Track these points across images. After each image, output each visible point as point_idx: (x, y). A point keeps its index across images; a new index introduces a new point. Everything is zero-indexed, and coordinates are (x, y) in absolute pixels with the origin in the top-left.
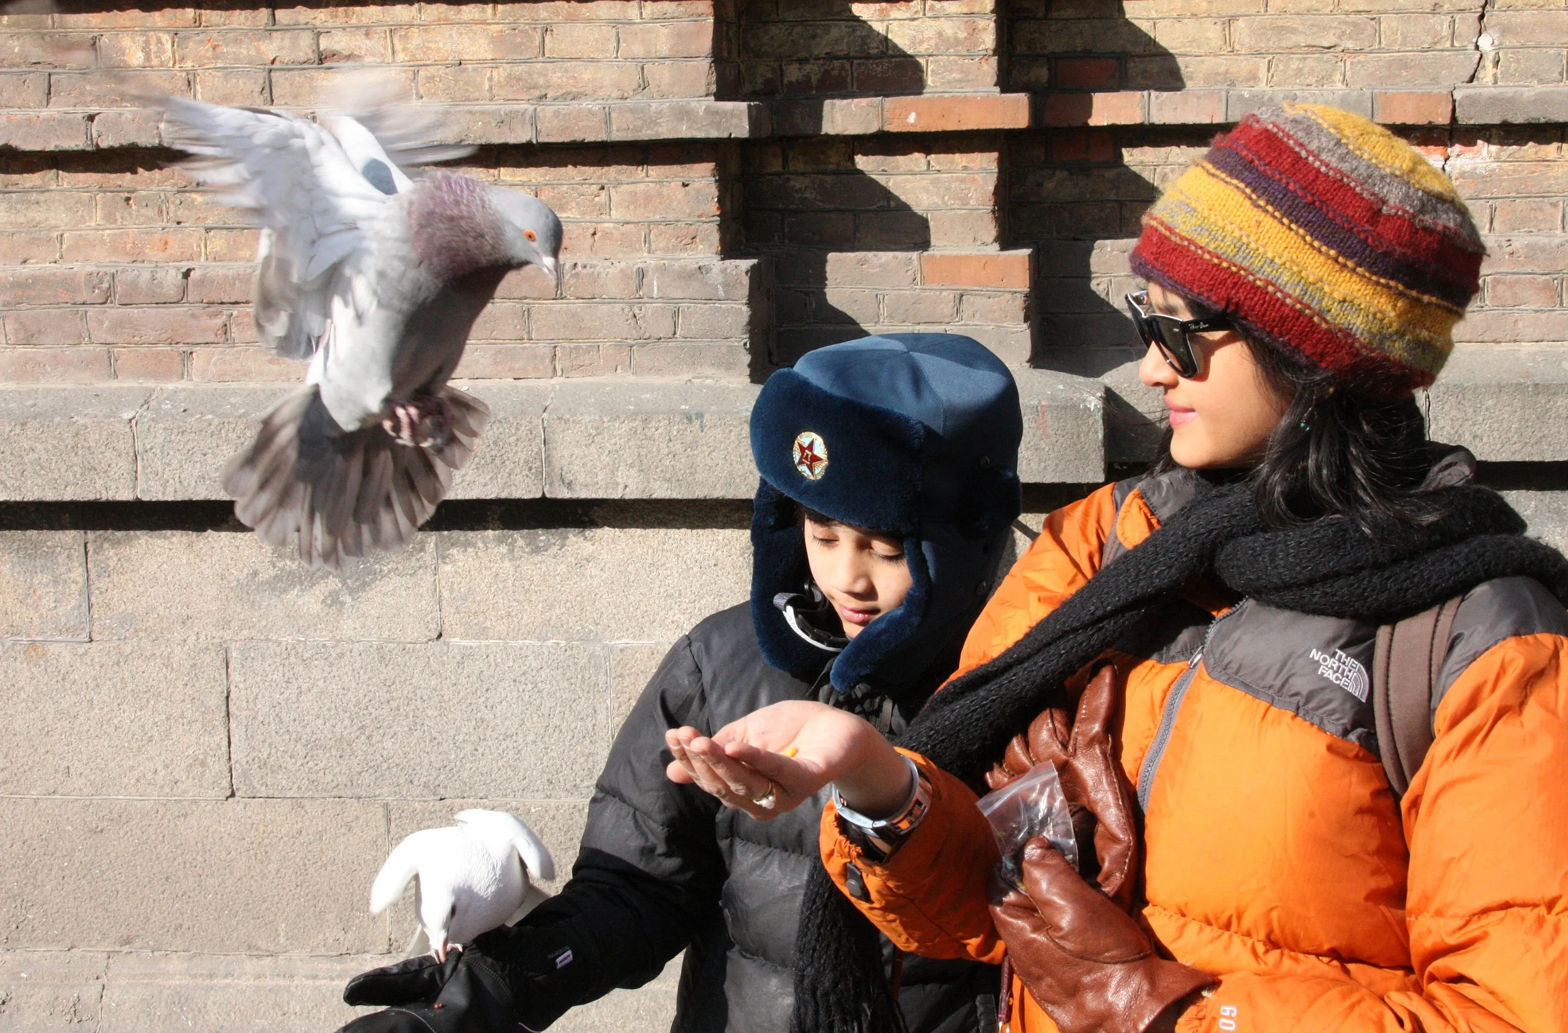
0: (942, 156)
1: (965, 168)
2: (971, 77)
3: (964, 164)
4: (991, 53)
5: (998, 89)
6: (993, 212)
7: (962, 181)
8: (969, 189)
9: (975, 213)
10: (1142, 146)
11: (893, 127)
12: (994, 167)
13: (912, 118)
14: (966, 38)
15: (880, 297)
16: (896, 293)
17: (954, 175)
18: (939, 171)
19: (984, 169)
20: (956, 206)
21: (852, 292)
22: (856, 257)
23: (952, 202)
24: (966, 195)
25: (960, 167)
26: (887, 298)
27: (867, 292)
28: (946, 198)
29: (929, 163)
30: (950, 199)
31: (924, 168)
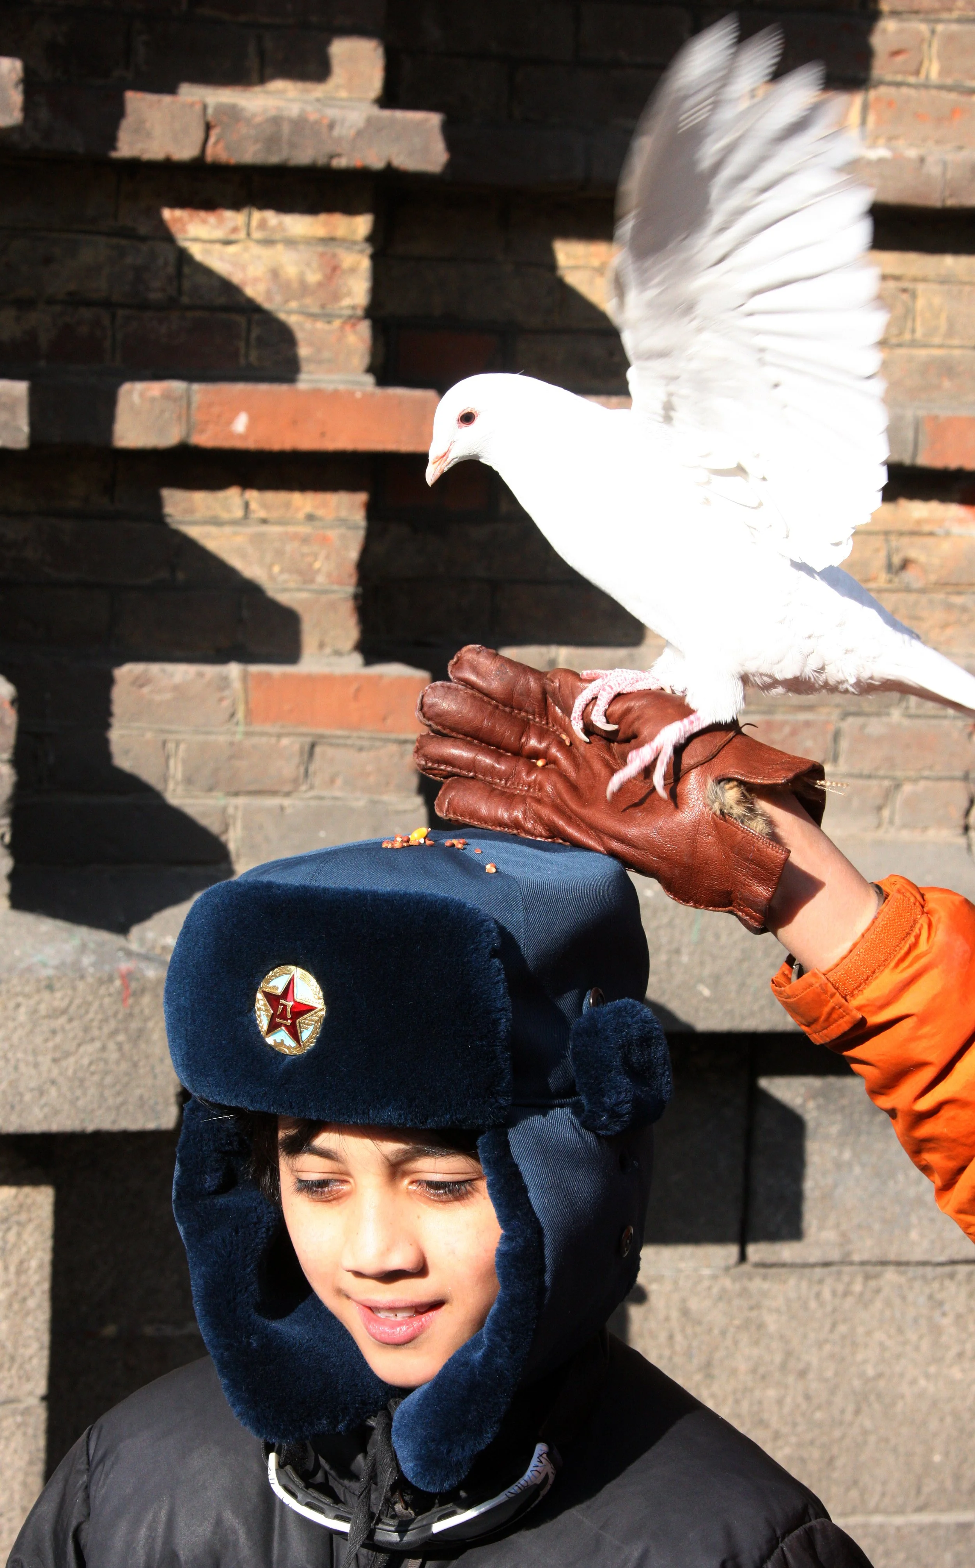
0: (271, 496)
1: (310, 518)
2: (326, 354)
3: (308, 509)
4: (360, 312)
5: (369, 379)
6: (356, 597)
7: (305, 540)
8: (316, 556)
9: (324, 598)
11: (205, 439)
12: (359, 518)
13: (241, 424)
14: (320, 284)
15: (171, 746)
16: (201, 738)
17: (291, 529)
18: (264, 521)
19: (342, 522)
20: (292, 585)
21: (122, 736)
22: (130, 671)
23: (285, 576)
24: (310, 565)
25: (301, 515)
26: (182, 747)
27: (149, 735)
28: (276, 569)
29: (247, 505)
30: (282, 571)
31: (239, 513)
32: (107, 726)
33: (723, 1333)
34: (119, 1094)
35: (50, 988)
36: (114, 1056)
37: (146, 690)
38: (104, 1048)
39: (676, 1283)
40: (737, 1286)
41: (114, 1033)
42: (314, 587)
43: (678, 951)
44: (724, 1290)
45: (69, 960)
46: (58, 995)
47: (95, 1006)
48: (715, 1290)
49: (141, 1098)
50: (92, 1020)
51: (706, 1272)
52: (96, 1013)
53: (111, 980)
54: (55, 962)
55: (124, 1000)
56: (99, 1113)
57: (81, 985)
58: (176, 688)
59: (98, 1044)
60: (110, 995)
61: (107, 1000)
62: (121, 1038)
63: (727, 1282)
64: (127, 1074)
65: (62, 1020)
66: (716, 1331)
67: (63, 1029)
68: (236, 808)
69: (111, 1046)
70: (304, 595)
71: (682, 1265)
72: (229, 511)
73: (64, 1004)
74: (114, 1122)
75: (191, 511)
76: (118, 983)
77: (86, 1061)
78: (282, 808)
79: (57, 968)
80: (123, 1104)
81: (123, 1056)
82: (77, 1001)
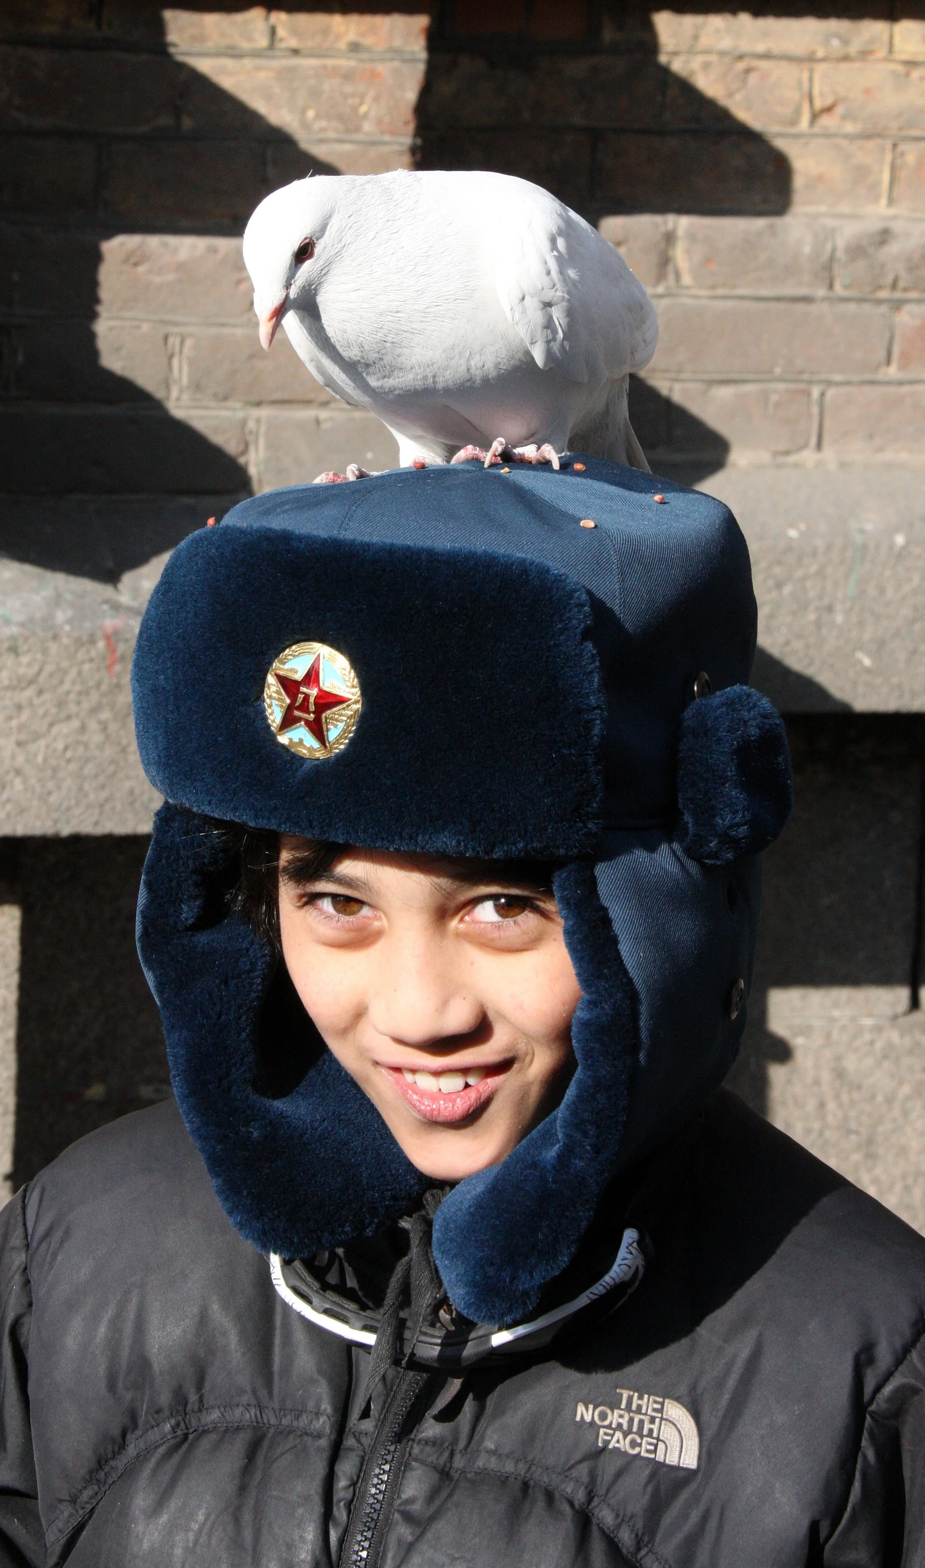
0: (303, 20)
1: (355, 47)
3: (352, 36)
7: (348, 76)
8: (362, 97)
9: (373, 152)
10: (734, 11)
12: (418, 48)
15: (174, 341)
16: (213, 331)
17: (329, 62)
18: (296, 52)
19: (395, 53)
20: (331, 134)
21: (111, 329)
22: (121, 245)
23: (323, 124)
24: (355, 109)
25: (342, 45)
26: (189, 343)
27: (146, 327)
28: (311, 114)
29: (273, 31)
30: (318, 117)
31: (263, 42)
32: (93, 316)
33: (889, 1101)
34: (103, 787)
35: (14, 650)
36: (97, 738)
37: (141, 269)
38: (83, 728)
39: (828, 1035)
40: (907, 1041)
41: (95, 710)
42: (360, 137)
43: (830, 609)
44: (890, 1046)
45: (38, 615)
46: (25, 659)
47: (73, 673)
48: (879, 1045)
49: (131, 792)
50: (68, 692)
51: (868, 1022)
52: (74, 683)
53: (92, 641)
54: (21, 618)
55: (109, 667)
56: (77, 811)
57: (53, 647)
58: (180, 267)
59: (75, 724)
60: (91, 660)
61: (86, 667)
62: (105, 715)
63: (894, 1036)
64: (112, 762)
65: (30, 692)
66: (880, 1098)
67: (31, 704)
68: (258, 421)
69: (93, 725)
70: (347, 147)
71: (836, 1013)
72: (250, 39)
73: (32, 671)
74: (96, 823)
75: (200, 38)
76: (101, 644)
77: (60, 746)
78: (318, 422)
79: (22, 625)
80: (107, 800)
81: (108, 737)
82: (49, 668)
